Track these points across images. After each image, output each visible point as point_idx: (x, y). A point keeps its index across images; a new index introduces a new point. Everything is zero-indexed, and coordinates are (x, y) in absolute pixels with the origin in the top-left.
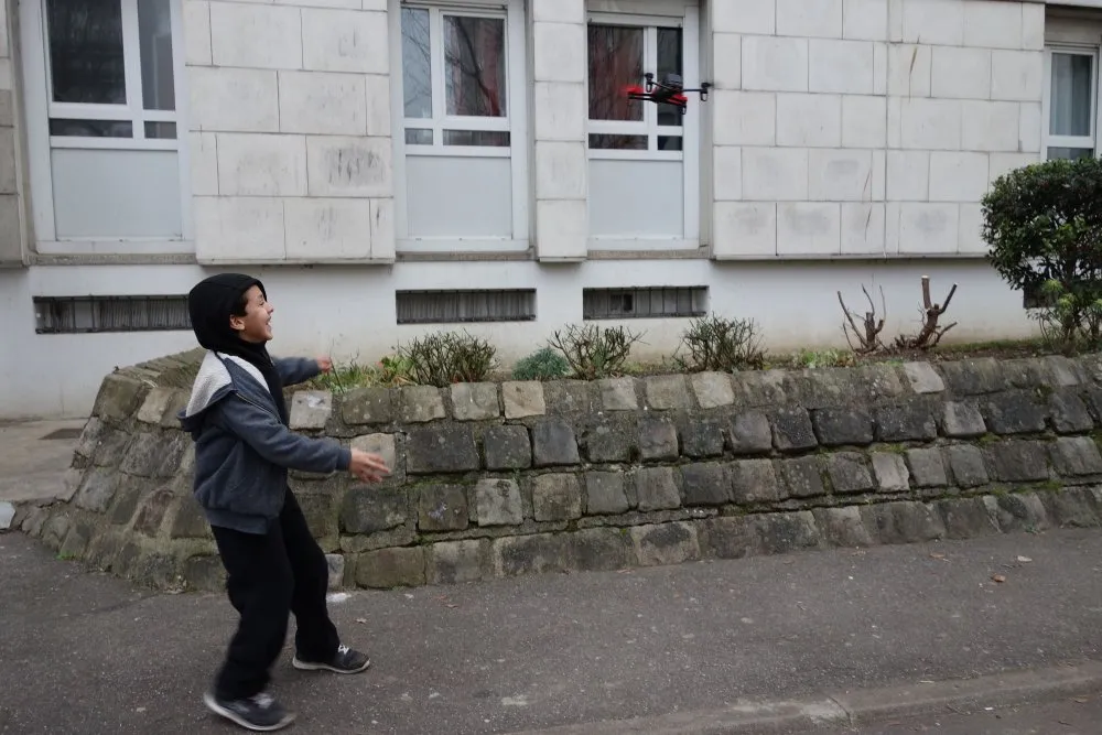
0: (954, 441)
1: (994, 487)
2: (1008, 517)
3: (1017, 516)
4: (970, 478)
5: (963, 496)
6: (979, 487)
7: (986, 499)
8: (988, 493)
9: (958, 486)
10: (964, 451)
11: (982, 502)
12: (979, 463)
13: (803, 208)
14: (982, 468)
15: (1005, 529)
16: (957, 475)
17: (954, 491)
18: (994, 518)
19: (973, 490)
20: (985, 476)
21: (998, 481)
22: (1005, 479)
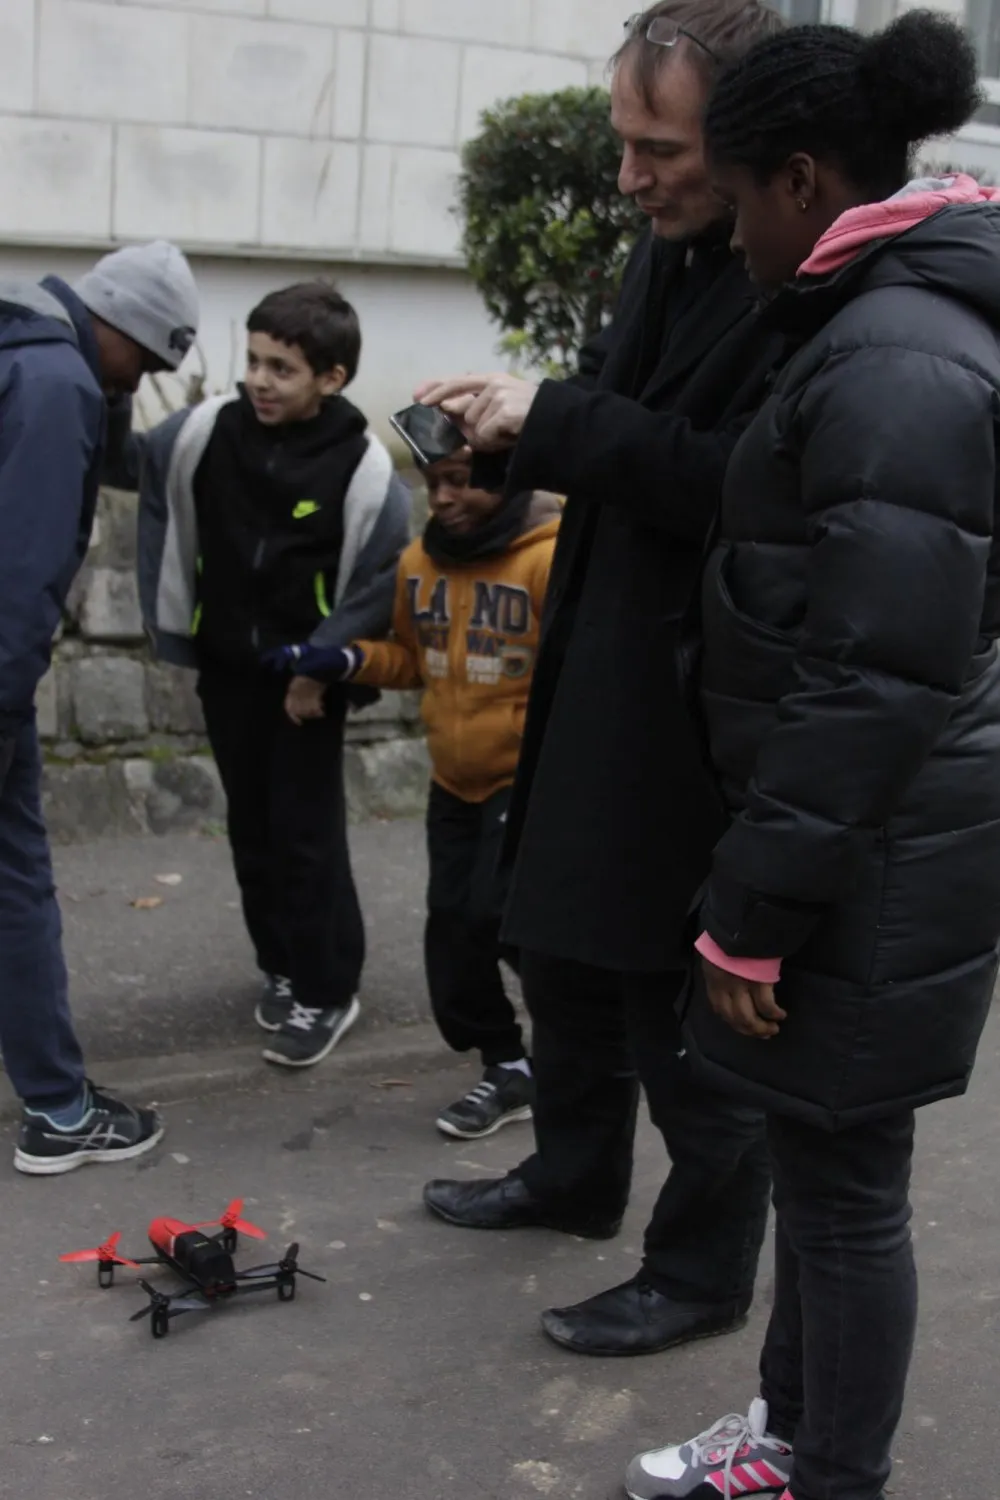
0: (96, 649)
1: (157, 744)
2: (170, 803)
3: (188, 802)
4: (106, 725)
5: (87, 759)
6: (125, 742)
7: (131, 767)
8: (136, 755)
9: (79, 740)
10: (107, 672)
11: (121, 773)
12: (135, 694)
13: (177, 142)
14: (139, 705)
15: (158, 826)
16: (80, 719)
17: (69, 749)
18: (140, 804)
19: (111, 749)
20: (140, 721)
21: (169, 731)
22: (183, 728)
